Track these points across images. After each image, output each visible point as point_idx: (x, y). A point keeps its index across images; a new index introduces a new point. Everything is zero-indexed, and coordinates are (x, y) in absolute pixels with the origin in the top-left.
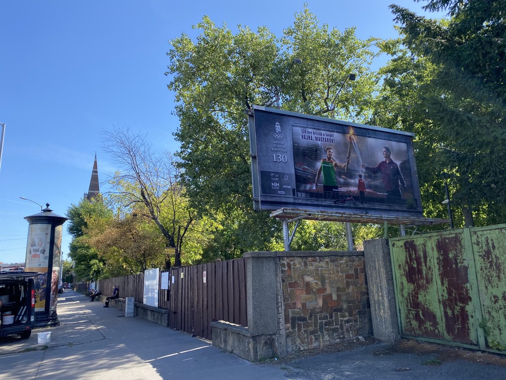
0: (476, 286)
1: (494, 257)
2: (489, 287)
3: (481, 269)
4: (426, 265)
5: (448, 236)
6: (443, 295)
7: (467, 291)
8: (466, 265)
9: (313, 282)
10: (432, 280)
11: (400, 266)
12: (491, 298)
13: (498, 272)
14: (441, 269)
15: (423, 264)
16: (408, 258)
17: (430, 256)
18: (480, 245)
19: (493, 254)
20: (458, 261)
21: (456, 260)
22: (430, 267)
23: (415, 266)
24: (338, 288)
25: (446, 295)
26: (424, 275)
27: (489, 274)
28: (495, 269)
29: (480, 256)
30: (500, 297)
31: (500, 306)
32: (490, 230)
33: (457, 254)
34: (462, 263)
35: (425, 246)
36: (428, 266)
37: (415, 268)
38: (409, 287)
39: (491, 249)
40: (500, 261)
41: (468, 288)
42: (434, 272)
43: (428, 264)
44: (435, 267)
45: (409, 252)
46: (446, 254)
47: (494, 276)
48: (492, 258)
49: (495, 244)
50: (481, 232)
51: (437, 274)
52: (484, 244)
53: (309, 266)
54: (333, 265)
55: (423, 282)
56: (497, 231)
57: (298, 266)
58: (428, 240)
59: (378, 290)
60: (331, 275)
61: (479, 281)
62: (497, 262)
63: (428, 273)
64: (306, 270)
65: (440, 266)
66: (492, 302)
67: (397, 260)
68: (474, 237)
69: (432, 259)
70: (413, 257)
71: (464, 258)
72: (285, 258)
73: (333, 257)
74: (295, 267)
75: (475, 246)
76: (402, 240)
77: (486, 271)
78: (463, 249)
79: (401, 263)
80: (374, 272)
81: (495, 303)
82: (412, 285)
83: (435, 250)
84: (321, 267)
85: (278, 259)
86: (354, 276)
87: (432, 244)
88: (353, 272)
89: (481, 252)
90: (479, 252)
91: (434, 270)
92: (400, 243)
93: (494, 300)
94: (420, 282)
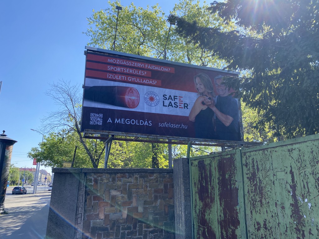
0: (243, 210)
1: (258, 180)
2: (254, 212)
3: (248, 192)
4: (211, 184)
5: (225, 157)
6: (220, 216)
7: (237, 213)
8: (237, 187)
9: (119, 196)
10: (214, 199)
11: (195, 183)
12: (255, 224)
13: (260, 196)
14: (220, 189)
15: (209, 184)
16: (200, 177)
17: (213, 176)
18: (248, 167)
19: (257, 177)
20: (232, 182)
21: (230, 180)
22: (213, 186)
23: (204, 185)
24: (145, 201)
25: (222, 215)
26: (210, 193)
27: (253, 197)
28: (258, 192)
29: (248, 178)
30: (262, 226)
31: (262, 235)
32: (256, 151)
33: (231, 175)
34: (234, 184)
35: (211, 167)
36: (212, 185)
37: (204, 186)
38: (200, 204)
39: (256, 171)
40: (262, 185)
41: (238, 211)
42: (215, 192)
44: (216, 187)
45: (201, 171)
46: (224, 175)
47: (258, 201)
48: (256, 181)
49: (259, 166)
50: (249, 153)
51: (218, 194)
52: (251, 166)
53: (117, 181)
54: (142, 181)
55: (208, 200)
56: (261, 152)
57: (105, 181)
58: (212, 160)
59: (179, 204)
60: (139, 189)
61: (246, 205)
62: (260, 186)
63: (212, 192)
64: (114, 184)
65: (219, 186)
66: (255, 229)
67: (194, 178)
68: (244, 159)
69: (215, 179)
70: (203, 176)
71: (236, 179)
72: (93, 174)
73: (143, 173)
74: (102, 182)
75: (244, 167)
76: (197, 159)
77: (252, 195)
78: (236, 170)
79: (196, 181)
80: (178, 188)
81: (258, 231)
82: (202, 203)
83: (217, 170)
84: (130, 183)
85: (83, 175)
86: (164, 191)
87: (215, 164)
88: (162, 187)
89: (248, 175)
90: (247, 174)
91: (215, 190)
92: (196, 163)
93: (257, 227)
94: (206, 201)
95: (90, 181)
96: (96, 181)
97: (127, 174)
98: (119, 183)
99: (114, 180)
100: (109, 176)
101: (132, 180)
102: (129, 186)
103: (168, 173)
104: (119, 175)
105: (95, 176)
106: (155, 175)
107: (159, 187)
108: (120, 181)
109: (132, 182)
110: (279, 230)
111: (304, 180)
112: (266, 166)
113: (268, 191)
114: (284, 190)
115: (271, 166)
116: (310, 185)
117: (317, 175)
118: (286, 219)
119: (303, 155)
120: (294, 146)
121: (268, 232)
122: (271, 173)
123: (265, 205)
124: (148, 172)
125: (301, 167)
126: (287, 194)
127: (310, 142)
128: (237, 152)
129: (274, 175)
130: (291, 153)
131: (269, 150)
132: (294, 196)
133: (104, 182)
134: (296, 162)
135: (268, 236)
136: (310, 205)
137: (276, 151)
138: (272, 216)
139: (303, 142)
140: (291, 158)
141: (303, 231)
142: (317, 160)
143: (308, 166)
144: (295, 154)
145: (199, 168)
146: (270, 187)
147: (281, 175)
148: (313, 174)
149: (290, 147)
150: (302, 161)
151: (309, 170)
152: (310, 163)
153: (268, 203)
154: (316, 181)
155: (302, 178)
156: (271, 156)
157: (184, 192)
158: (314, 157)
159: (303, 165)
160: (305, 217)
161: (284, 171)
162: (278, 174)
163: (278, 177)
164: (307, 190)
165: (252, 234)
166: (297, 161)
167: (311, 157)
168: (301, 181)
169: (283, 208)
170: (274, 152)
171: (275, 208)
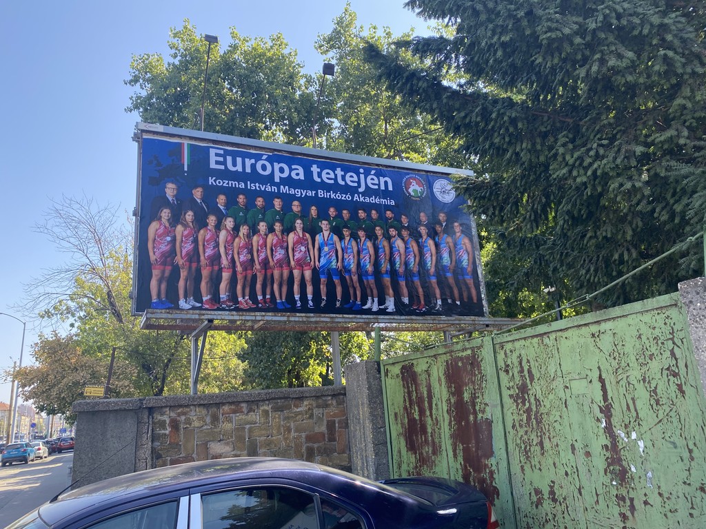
0: (505, 464)
1: (532, 400)
2: (527, 468)
3: (514, 427)
4: (431, 415)
5: (460, 355)
7: (492, 473)
8: (489, 417)
10: (440, 446)
11: (396, 414)
12: (530, 494)
13: (539, 434)
14: (453, 423)
16: (407, 400)
17: (436, 396)
18: (511, 374)
19: (530, 392)
20: (477, 408)
21: (474, 405)
22: (436, 419)
23: (417, 417)
26: (429, 435)
27: (525, 437)
28: (534, 426)
29: (511, 396)
30: (546, 496)
31: (547, 514)
32: (525, 339)
33: (475, 394)
34: (483, 412)
35: (429, 376)
36: (434, 417)
37: (417, 420)
38: (409, 460)
39: (528, 381)
40: (542, 410)
41: (494, 468)
42: (442, 431)
43: (434, 411)
45: (408, 387)
46: (458, 393)
47: (535, 443)
48: (529, 402)
49: (534, 371)
50: (510, 344)
51: (447, 435)
52: (516, 371)
53: (223, 423)
54: (279, 418)
55: (427, 450)
56: (536, 340)
57: (196, 424)
58: (432, 362)
59: (363, 463)
60: (272, 436)
61: (509, 453)
62: (537, 412)
63: (435, 432)
64: (215, 430)
65: (451, 417)
66: (532, 503)
67: (393, 404)
68: (501, 356)
69: (439, 403)
70: (414, 397)
71: (487, 401)
72: (168, 409)
73: (279, 401)
74: (188, 426)
75: (502, 374)
76: (398, 362)
77: (521, 432)
78: (484, 382)
79: (397, 410)
80: (358, 428)
81: (537, 507)
82: (414, 456)
83: (443, 383)
84: (251, 424)
85: (146, 413)
86: (326, 435)
87: (438, 371)
88: (323, 429)
89: (512, 389)
90: (509, 389)
91: (442, 425)
92: (396, 370)
93: (535, 499)
94: (423, 451)
95: (162, 425)
96: (175, 425)
97: (244, 405)
98: (228, 426)
99: (215, 419)
100: (204, 412)
101: (256, 417)
102: (250, 430)
103: (334, 396)
104: (226, 408)
105: (173, 414)
106: (305, 403)
107: (317, 430)
108: (230, 421)
109: (256, 423)
110: (581, 501)
111: (627, 395)
112: (549, 369)
113: (555, 421)
114: (587, 416)
115: (559, 370)
116: (639, 404)
117: (652, 382)
118: (596, 477)
119: (621, 343)
120: (604, 326)
121: (558, 508)
122: (559, 384)
123: (550, 452)
124: (290, 398)
125: (619, 368)
126: (594, 427)
127: (634, 316)
128: (486, 343)
129: (567, 387)
130: (598, 340)
131: (553, 336)
132: (609, 430)
133: (193, 425)
134: (608, 358)
135: (559, 516)
136: (641, 444)
137: (566, 338)
138: (567, 474)
139: (620, 317)
140: (598, 351)
141: (632, 500)
142: (650, 353)
143: (634, 364)
144: (606, 342)
145: (403, 380)
146: (559, 413)
147: (579, 387)
148: (644, 381)
149: (594, 329)
150: (621, 356)
151: (635, 374)
152: (637, 360)
153: (557, 445)
154: (651, 396)
155: (622, 390)
156: (558, 349)
157: (373, 435)
158: (643, 346)
159: (623, 364)
160: (633, 469)
161: (586, 378)
162: (574, 385)
163: (575, 392)
164: (635, 415)
165: (526, 516)
166: (610, 355)
167: (638, 346)
168: (622, 397)
169: (588, 454)
170: (563, 340)
171: (570, 456)
